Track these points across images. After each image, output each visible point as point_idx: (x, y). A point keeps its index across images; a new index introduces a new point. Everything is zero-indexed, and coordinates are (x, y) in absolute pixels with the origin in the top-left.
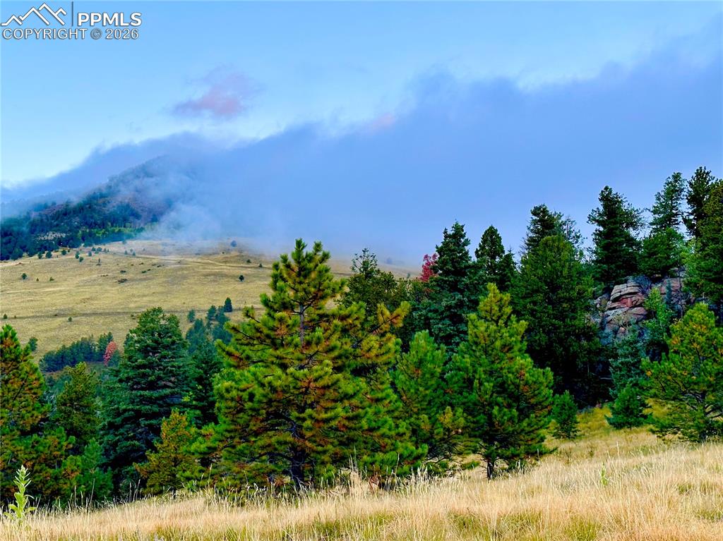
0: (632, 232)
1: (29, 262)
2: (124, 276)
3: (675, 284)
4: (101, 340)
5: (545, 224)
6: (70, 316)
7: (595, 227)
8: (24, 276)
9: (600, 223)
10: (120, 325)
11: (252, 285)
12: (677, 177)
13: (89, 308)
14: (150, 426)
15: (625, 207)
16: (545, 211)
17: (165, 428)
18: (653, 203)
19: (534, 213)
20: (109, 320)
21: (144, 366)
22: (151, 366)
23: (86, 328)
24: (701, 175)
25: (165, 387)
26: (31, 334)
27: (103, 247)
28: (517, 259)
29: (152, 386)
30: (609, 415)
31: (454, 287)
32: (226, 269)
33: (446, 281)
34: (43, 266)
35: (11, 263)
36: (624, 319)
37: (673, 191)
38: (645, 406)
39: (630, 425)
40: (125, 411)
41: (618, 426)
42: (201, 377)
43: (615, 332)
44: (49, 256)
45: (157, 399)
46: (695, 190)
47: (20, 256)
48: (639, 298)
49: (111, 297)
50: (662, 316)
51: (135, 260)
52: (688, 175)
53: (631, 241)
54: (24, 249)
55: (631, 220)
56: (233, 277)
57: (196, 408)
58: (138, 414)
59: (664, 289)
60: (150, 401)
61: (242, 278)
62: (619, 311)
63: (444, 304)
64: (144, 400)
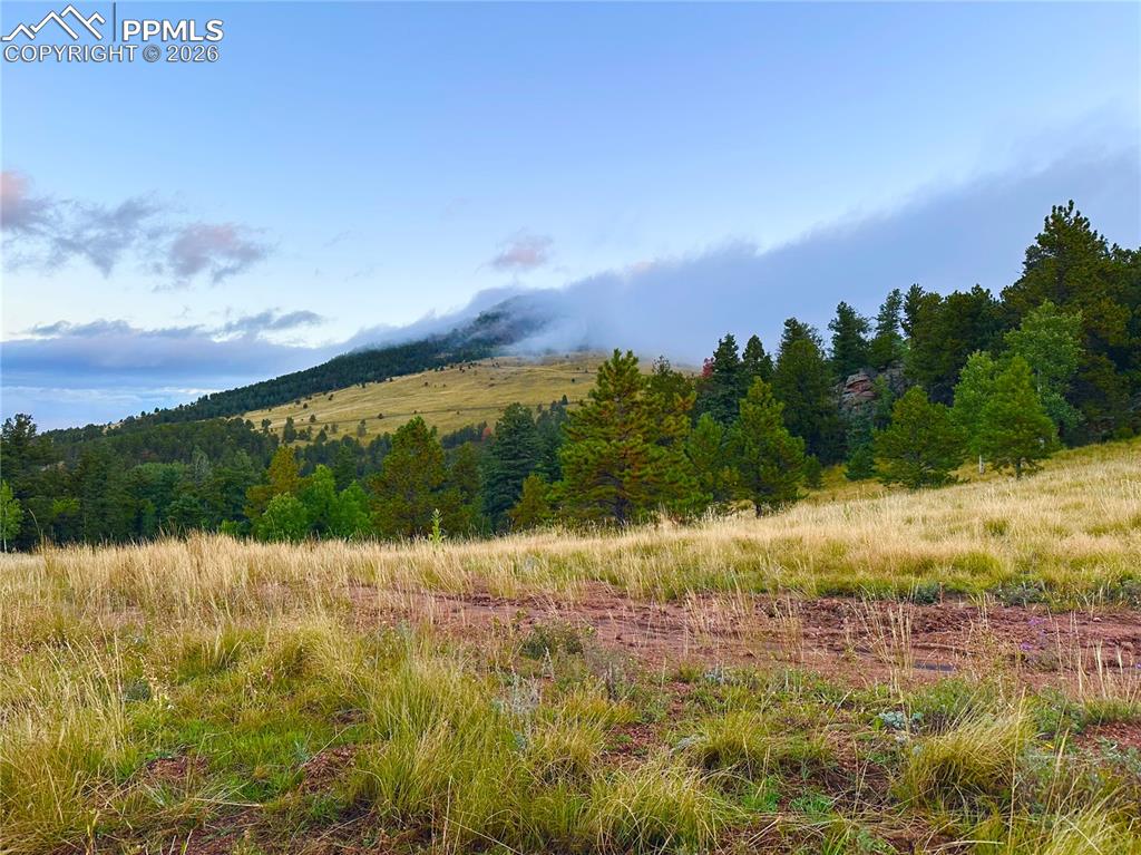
0: (862, 335)
1: (429, 374)
2: (492, 382)
3: (896, 373)
4: (479, 427)
5: (795, 332)
6: (458, 410)
7: (834, 332)
8: (426, 384)
9: (837, 330)
10: (491, 416)
11: (581, 385)
12: (896, 292)
13: (470, 404)
14: (515, 484)
15: (857, 316)
16: (795, 322)
17: (525, 486)
18: (878, 312)
19: (786, 324)
20: (484, 413)
21: (509, 443)
22: (514, 443)
23: (469, 419)
24: (915, 290)
25: (524, 457)
26: (433, 423)
27: (477, 362)
28: (774, 359)
29: (515, 457)
30: (846, 471)
31: (728, 382)
32: (562, 374)
33: (721, 378)
34: (439, 376)
35: (418, 375)
36: (856, 400)
37: (893, 303)
38: (873, 463)
39: (862, 478)
40: (498, 474)
41: (852, 478)
42: (548, 451)
43: (850, 410)
44: (442, 369)
45: (519, 466)
46: (910, 301)
47: (423, 370)
48: (869, 384)
49: (485, 396)
50: (886, 397)
51: (499, 371)
52: (905, 291)
53: (862, 342)
54: (425, 365)
55: (862, 326)
56: (568, 380)
57: (546, 472)
58: (507, 477)
59: (887, 377)
60: (515, 468)
61: (573, 380)
62: (853, 395)
63: (720, 393)
64: (510, 467)
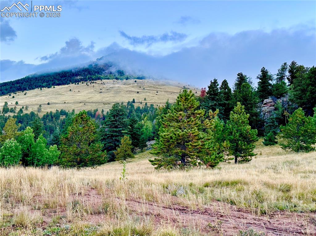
0: (270, 82)
1: (72, 86)
2: (101, 91)
3: (285, 99)
4: (94, 111)
5: (242, 79)
6: (85, 103)
7: (259, 80)
8: (70, 90)
9: (260, 79)
10: (100, 106)
11: (141, 95)
12: (285, 64)
13: (91, 100)
14: (116, 139)
15: (269, 74)
16: (242, 74)
17: (122, 141)
18: (277, 72)
19: (238, 75)
20: (97, 104)
21: (114, 121)
22: (116, 121)
23: (90, 107)
24: (293, 63)
25: (120, 127)
26: (73, 108)
27: (95, 82)
28: (232, 90)
29: (116, 127)
30: (263, 141)
31: (213, 99)
32: (133, 89)
33: (211, 97)
34: (77, 87)
35: (66, 86)
36: (268, 110)
37: (284, 69)
38: (275, 139)
39: (271, 145)
40: (108, 134)
41: (266, 145)
42: (131, 125)
43: (264, 114)
44: (78, 84)
45: (118, 131)
46: (291, 68)
47: (69, 84)
48: (273, 104)
49: (97, 97)
50: (281, 110)
51: (104, 86)
52: (289, 63)
53: (270, 85)
54: (70, 81)
55: (270, 78)
56: (135, 92)
57: (129, 134)
58: (112, 136)
59: (281, 101)
60: (116, 132)
61: (138, 92)
62: (266, 108)
63: (210, 104)
64: (114, 131)
